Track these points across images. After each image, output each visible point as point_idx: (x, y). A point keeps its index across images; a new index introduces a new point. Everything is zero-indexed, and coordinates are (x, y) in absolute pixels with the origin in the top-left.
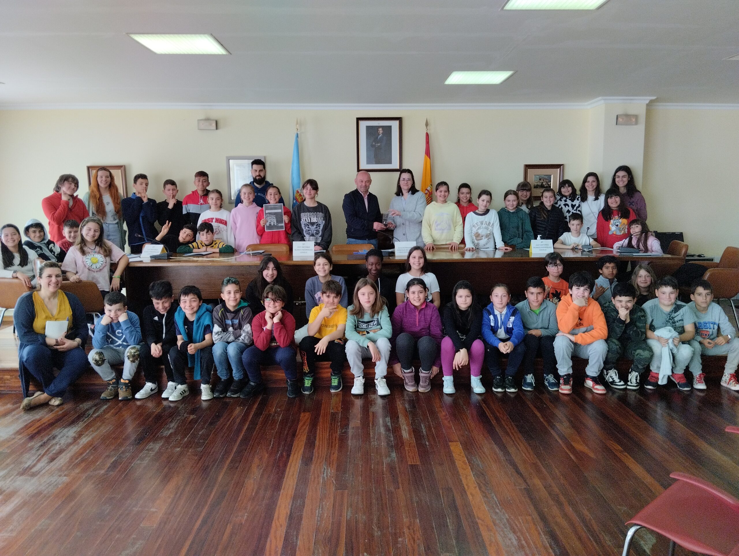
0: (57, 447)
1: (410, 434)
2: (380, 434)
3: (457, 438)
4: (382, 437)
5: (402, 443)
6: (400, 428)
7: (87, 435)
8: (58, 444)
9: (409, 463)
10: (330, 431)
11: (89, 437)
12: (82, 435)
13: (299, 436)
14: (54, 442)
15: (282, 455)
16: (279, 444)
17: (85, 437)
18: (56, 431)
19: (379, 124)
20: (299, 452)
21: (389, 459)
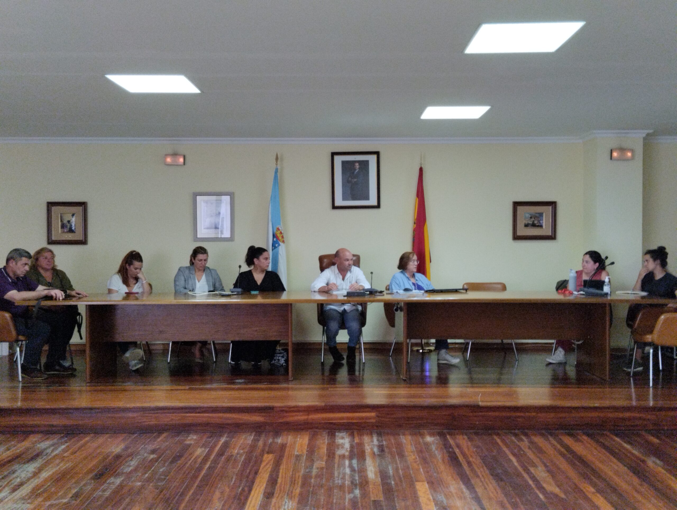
0: (18, 480)
1: (376, 475)
2: (344, 474)
3: (424, 478)
4: (347, 477)
5: (367, 482)
6: (366, 470)
7: (47, 470)
8: (19, 477)
9: (372, 499)
10: (293, 471)
11: (49, 472)
12: (42, 470)
13: (262, 474)
14: (15, 475)
15: (243, 490)
16: (241, 480)
17: (45, 472)
18: (16, 467)
19: (355, 158)
20: (261, 487)
21: (352, 495)
